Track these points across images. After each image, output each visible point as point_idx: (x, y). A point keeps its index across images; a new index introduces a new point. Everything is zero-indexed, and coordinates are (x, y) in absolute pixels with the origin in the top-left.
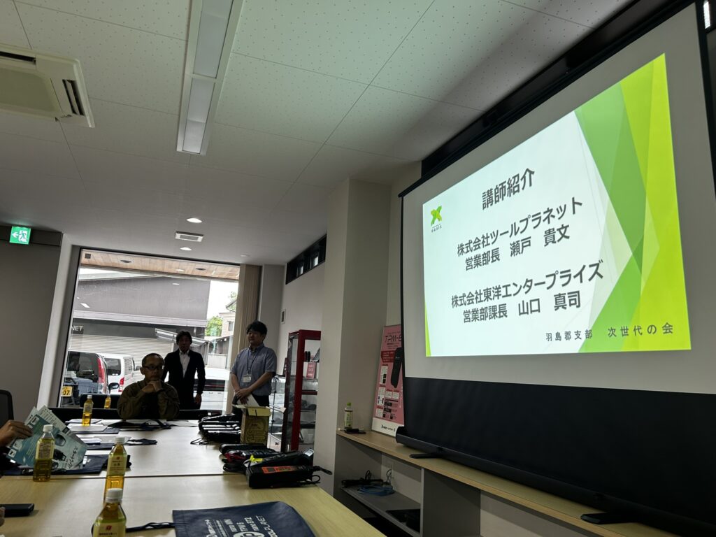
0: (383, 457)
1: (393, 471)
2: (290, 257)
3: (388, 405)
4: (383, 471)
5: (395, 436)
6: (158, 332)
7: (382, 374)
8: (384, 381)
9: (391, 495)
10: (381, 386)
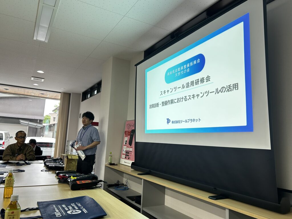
0: (124, 174)
1: (128, 180)
2: (84, 90)
3: (127, 153)
4: (124, 181)
5: (130, 166)
6: (21, 121)
7: (125, 140)
8: (126, 143)
9: (128, 190)
10: (124, 145)
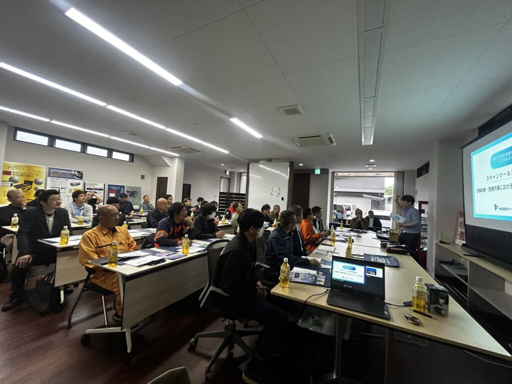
2: (419, 167)
3: (461, 234)
5: (461, 246)
6: (364, 195)
8: (461, 224)
10: (459, 226)
